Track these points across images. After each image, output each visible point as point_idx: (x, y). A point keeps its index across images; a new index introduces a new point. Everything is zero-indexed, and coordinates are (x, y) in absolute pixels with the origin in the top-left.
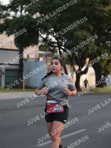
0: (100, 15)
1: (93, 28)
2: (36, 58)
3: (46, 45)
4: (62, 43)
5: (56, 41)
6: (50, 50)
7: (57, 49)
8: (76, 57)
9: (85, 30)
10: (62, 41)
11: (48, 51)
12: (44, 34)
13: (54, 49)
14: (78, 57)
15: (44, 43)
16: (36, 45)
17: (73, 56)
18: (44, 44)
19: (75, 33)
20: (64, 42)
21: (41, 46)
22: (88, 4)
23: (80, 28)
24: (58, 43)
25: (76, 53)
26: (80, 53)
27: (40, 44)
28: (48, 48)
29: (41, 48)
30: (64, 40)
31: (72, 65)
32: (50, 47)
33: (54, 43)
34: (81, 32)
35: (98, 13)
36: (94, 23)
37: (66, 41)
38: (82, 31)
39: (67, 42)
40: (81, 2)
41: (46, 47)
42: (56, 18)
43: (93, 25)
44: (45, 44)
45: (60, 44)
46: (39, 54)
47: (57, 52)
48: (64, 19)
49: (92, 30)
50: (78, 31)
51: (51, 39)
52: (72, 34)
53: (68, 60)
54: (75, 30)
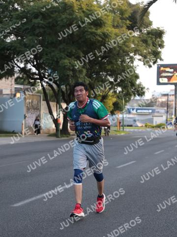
0: (92, 40)
2: (11, 94)
3: (24, 78)
4: (44, 75)
5: (37, 72)
6: (29, 83)
7: (38, 82)
8: (63, 92)
9: (73, 57)
10: (45, 72)
11: (26, 85)
12: (21, 62)
13: (35, 82)
14: (65, 92)
15: (22, 74)
16: (11, 77)
17: (58, 91)
18: (21, 76)
19: (60, 62)
20: (48, 73)
21: (18, 78)
23: (67, 56)
24: (39, 74)
25: (63, 87)
26: (68, 87)
27: (16, 75)
28: (27, 81)
29: (17, 81)
30: (48, 70)
31: (58, 102)
32: (30, 80)
33: (35, 74)
34: (69, 60)
35: (89, 37)
36: (85, 49)
37: (50, 71)
38: (70, 59)
39: (51, 73)
40: (67, 23)
41: (25, 80)
42: (36, 41)
43: (83, 52)
44: (23, 76)
45: (42, 75)
46: (15, 88)
48: (46, 43)
50: (65, 59)
51: (30, 69)
52: (57, 62)
53: (52, 97)
54: (61, 58)
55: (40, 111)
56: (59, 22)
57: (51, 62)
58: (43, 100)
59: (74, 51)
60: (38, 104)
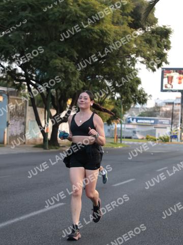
0: (88, 37)
1: (78, 55)
3: (8, 79)
4: (32, 76)
5: (23, 72)
6: (14, 85)
7: (24, 84)
8: (52, 97)
9: (66, 57)
10: (33, 73)
11: (11, 87)
12: (5, 61)
13: (21, 84)
14: (56, 97)
17: (47, 95)
18: (4, 77)
19: (51, 62)
20: (35, 74)
22: (71, 19)
23: (59, 55)
24: (26, 75)
25: (53, 91)
26: (59, 91)
28: (11, 83)
30: (35, 71)
31: (47, 109)
32: (15, 81)
33: (21, 75)
34: (61, 60)
35: (85, 34)
36: (79, 48)
37: (38, 72)
38: (62, 58)
39: (39, 74)
40: (60, 17)
41: (8, 81)
42: (23, 38)
43: (78, 51)
44: (7, 76)
45: (29, 76)
47: (24, 88)
48: (35, 40)
49: (77, 59)
50: (56, 59)
51: (15, 69)
52: (47, 62)
53: (40, 102)
54: (52, 58)
55: (25, 117)
56: (50, 16)
57: (40, 61)
58: (30, 105)
59: (67, 50)
60: (23, 110)
